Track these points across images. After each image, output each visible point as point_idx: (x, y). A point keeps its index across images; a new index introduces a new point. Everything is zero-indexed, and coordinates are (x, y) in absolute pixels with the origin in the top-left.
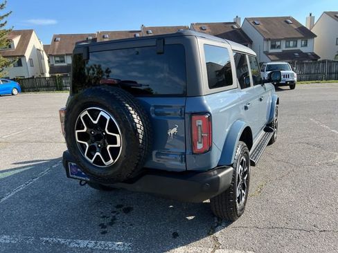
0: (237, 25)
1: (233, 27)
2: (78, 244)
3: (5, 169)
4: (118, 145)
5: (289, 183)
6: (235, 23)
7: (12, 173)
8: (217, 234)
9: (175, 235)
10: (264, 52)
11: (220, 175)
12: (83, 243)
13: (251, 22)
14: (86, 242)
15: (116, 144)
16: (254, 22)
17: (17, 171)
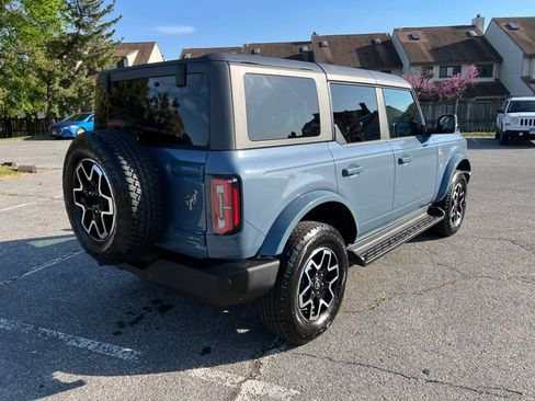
0: (478, 31)
1: (468, 34)
2: (78, 343)
3: (50, 235)
4: (111, 213)
5: (431, 301)
6: (473, 27)
7: (56, 241)
8: (265, 360)
9: (206, 351)
10: (523, 78)
11: (249, 270)
12: (84, 342)
13: (503, 25)
14: (89, 342)
15: (108, 210)
16: (507, 25)
17: (62, 240)
